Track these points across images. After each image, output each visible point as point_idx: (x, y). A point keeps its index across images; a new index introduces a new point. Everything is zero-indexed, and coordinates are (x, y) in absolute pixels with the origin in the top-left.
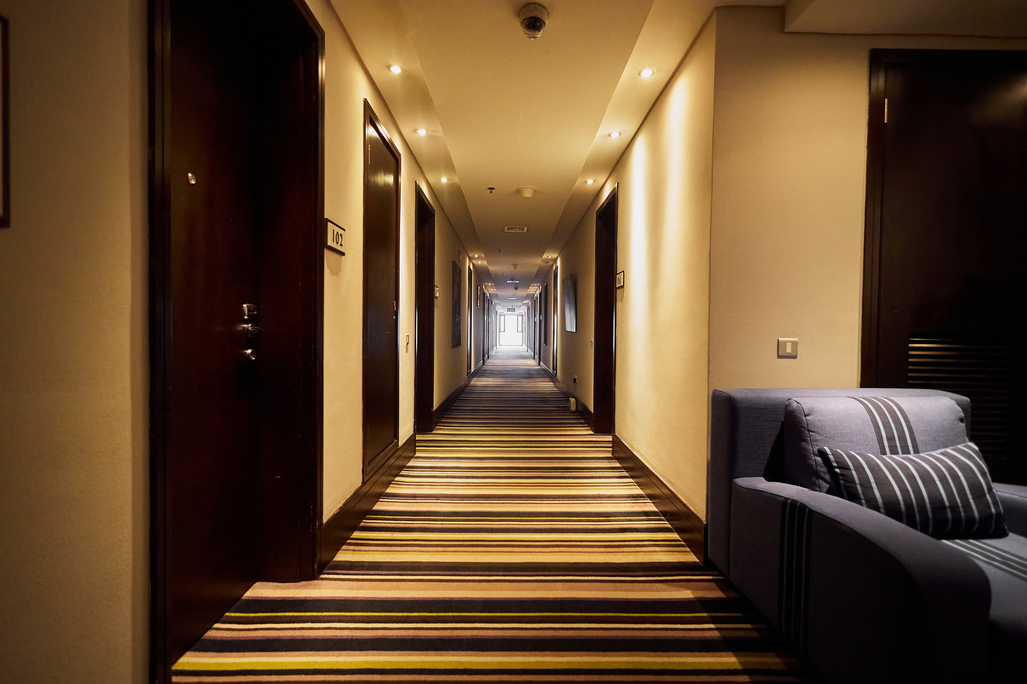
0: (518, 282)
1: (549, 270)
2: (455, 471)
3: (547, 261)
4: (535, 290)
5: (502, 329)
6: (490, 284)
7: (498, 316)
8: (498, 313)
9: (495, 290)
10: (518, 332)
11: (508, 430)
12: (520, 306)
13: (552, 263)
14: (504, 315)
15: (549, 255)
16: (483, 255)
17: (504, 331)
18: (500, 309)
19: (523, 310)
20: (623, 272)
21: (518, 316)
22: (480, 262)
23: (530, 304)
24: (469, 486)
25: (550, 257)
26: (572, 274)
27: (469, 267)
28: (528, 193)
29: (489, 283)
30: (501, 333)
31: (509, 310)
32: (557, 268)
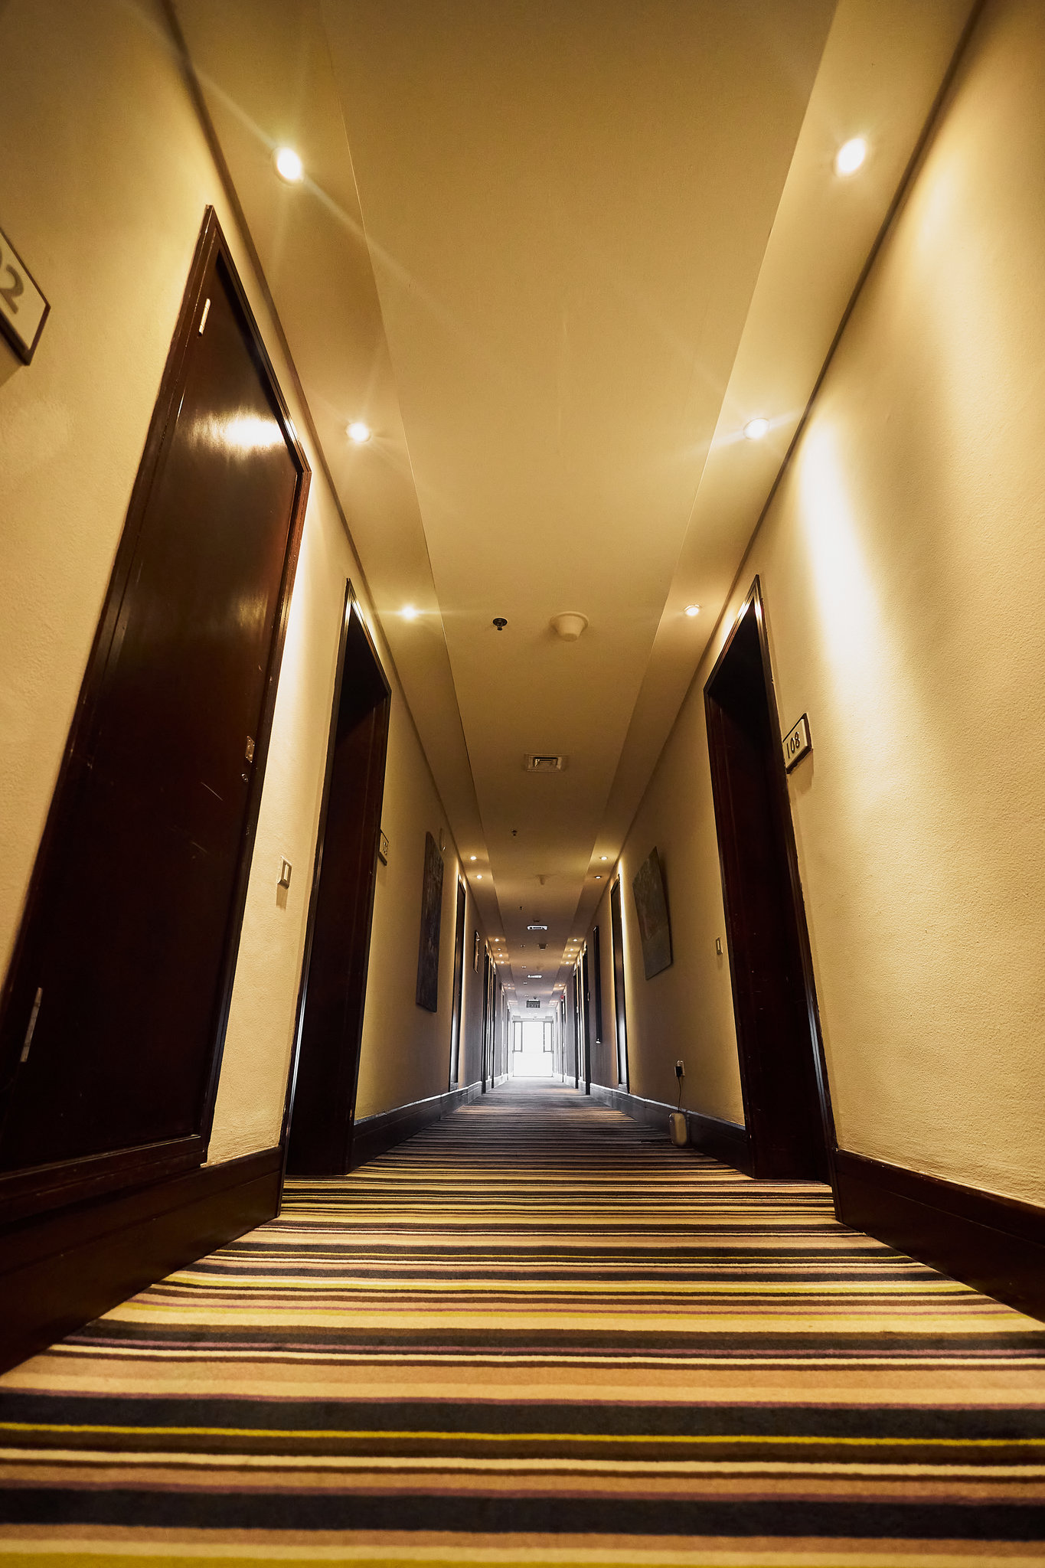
0: (545, 928)
1: (603, 895)
2: (376, 1258)
3: (597, 870)
4: (573, 955)
5: (518, 1048)
6: (497, 940)
7: (511, 1023)
8: (511, 1016)
9: (507, 955)
10: (544, 1051)
11: (535, 1174)
12: (548, 998)
13: (606, 877)
14: (522, 1022)
15: (604, 855)
16: (486, 857)
17: (521, 1051)
18: (515, 1008)
19: (552, 1009)
20: (804, 717)
21: (544, 1022)
22: (479, 877)
23: (565, 991)
24: (410, 1300)
25: (604, 858)
26: (655, 848)
27: (460, 884)
28: (572, 627)
29: (495, 936)
30: (515, 1053)
31: (530, 1004)
32: (617, 885)
